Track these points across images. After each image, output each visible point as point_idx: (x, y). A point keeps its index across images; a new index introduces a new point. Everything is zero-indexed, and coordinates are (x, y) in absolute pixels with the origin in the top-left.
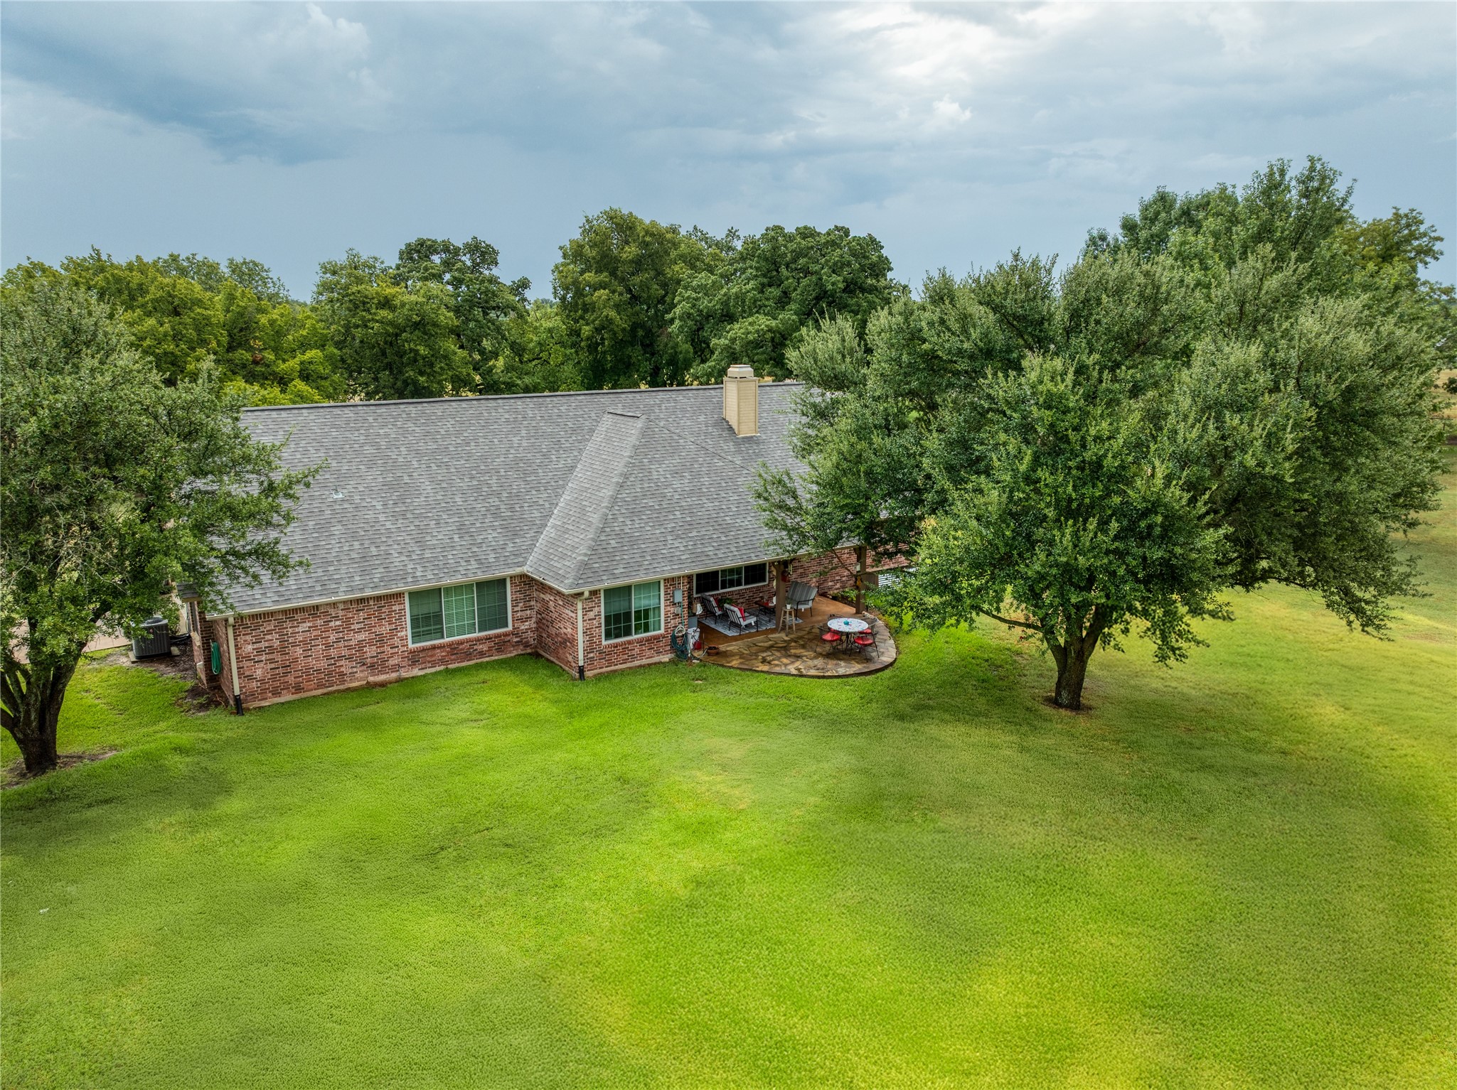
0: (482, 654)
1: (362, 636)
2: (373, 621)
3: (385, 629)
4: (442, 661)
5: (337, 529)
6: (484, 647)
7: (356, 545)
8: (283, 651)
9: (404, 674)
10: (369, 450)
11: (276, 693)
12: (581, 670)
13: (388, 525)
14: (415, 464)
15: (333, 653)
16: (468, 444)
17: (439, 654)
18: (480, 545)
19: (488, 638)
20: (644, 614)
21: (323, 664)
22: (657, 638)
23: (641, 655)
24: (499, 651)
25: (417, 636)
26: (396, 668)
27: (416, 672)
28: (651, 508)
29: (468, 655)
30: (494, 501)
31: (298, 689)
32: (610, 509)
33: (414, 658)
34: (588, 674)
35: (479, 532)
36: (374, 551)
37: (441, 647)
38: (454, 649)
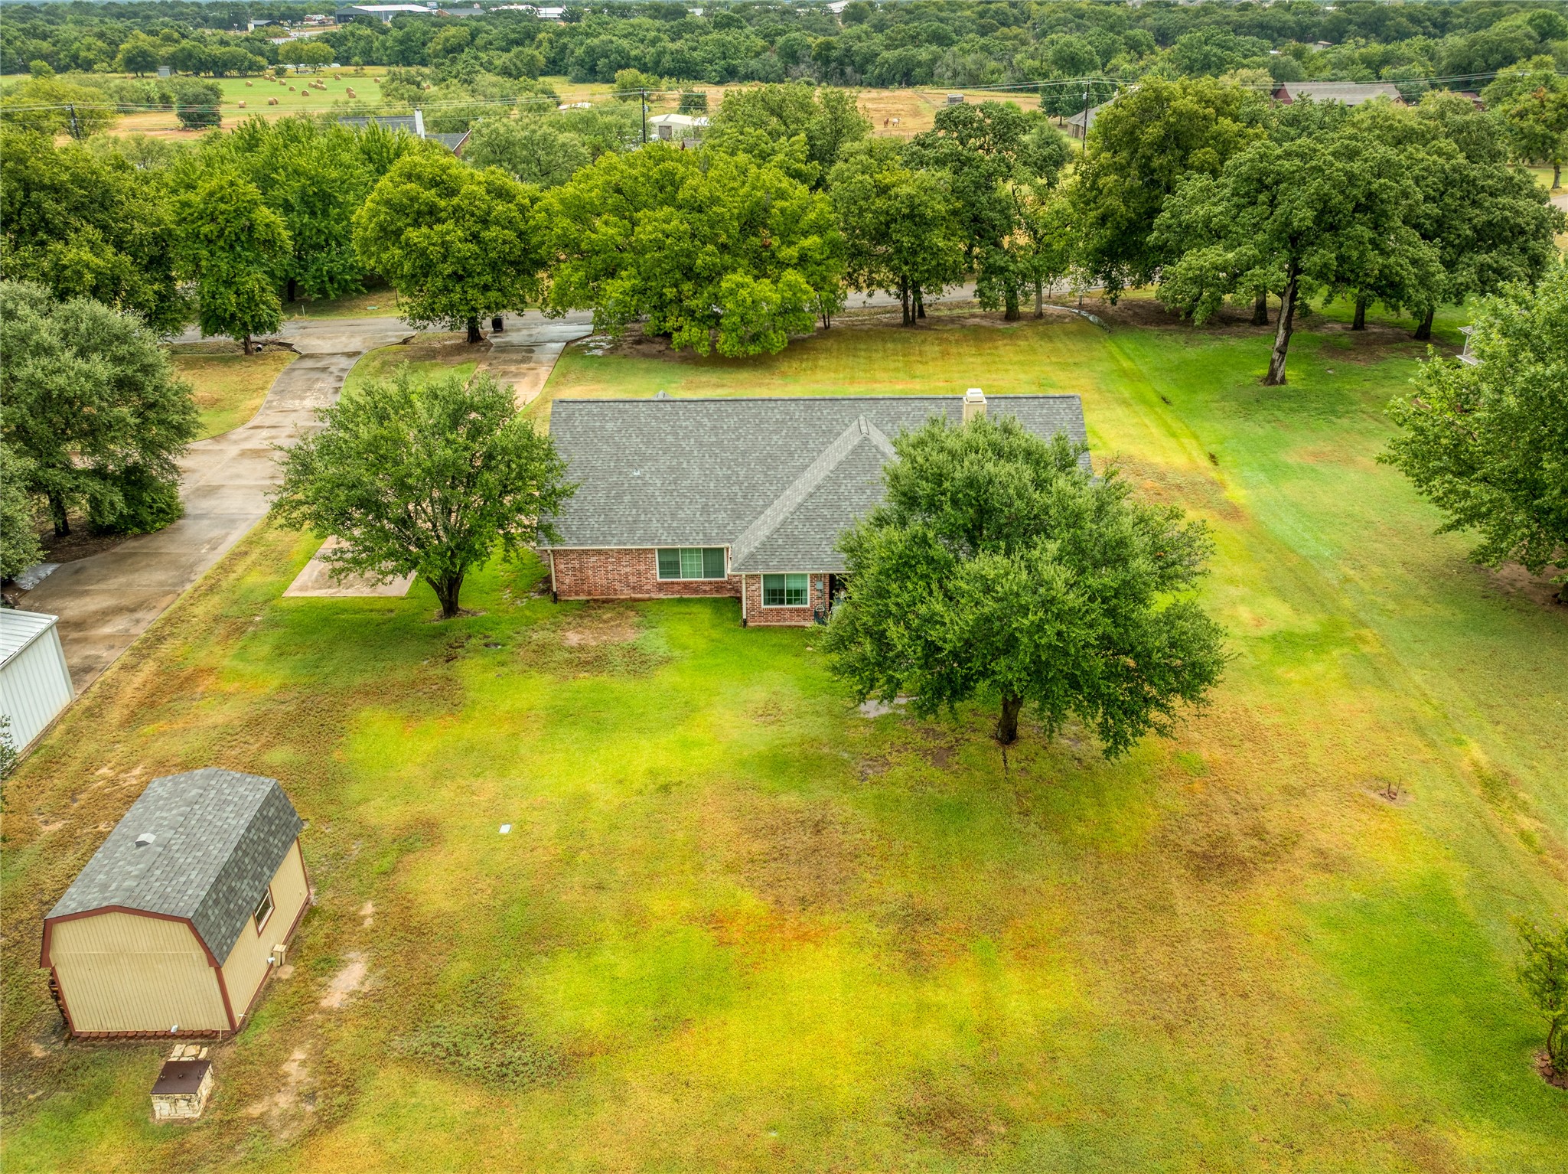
0: (705, 592)
1: (628, 570)
2: (635, 561)
3: (642, 567)
4: (679, 592)
5: (627, 498)
6: (708, 588)
7: (634, 511)
8: (581, 570)
9: (653, 596)
10: (670, 439)
11: (577, 594)
12: (745, 622)
13: (659, 499)
14: (696, 453)
15: (610, 576)
16: (738, 439)
17: (676, 588)
18: (710, 522)
19: (710, 583)
20: (798, 592)
21: (604, 582)
22: (804, 610)
23: (791, 619)
24: (718, 592)
25: (662, 575)
26: (648, 591)
27: (661, 596)
28: (824, 517)
29: (696, 591)
30: (736, 488)
31: (589, 593)
32: (792, 514)
33: (661, 587)
34: (750, 624)
35: (715, 512)
36: (643, 517)
37: (678, 583)
38: (686, 586)
